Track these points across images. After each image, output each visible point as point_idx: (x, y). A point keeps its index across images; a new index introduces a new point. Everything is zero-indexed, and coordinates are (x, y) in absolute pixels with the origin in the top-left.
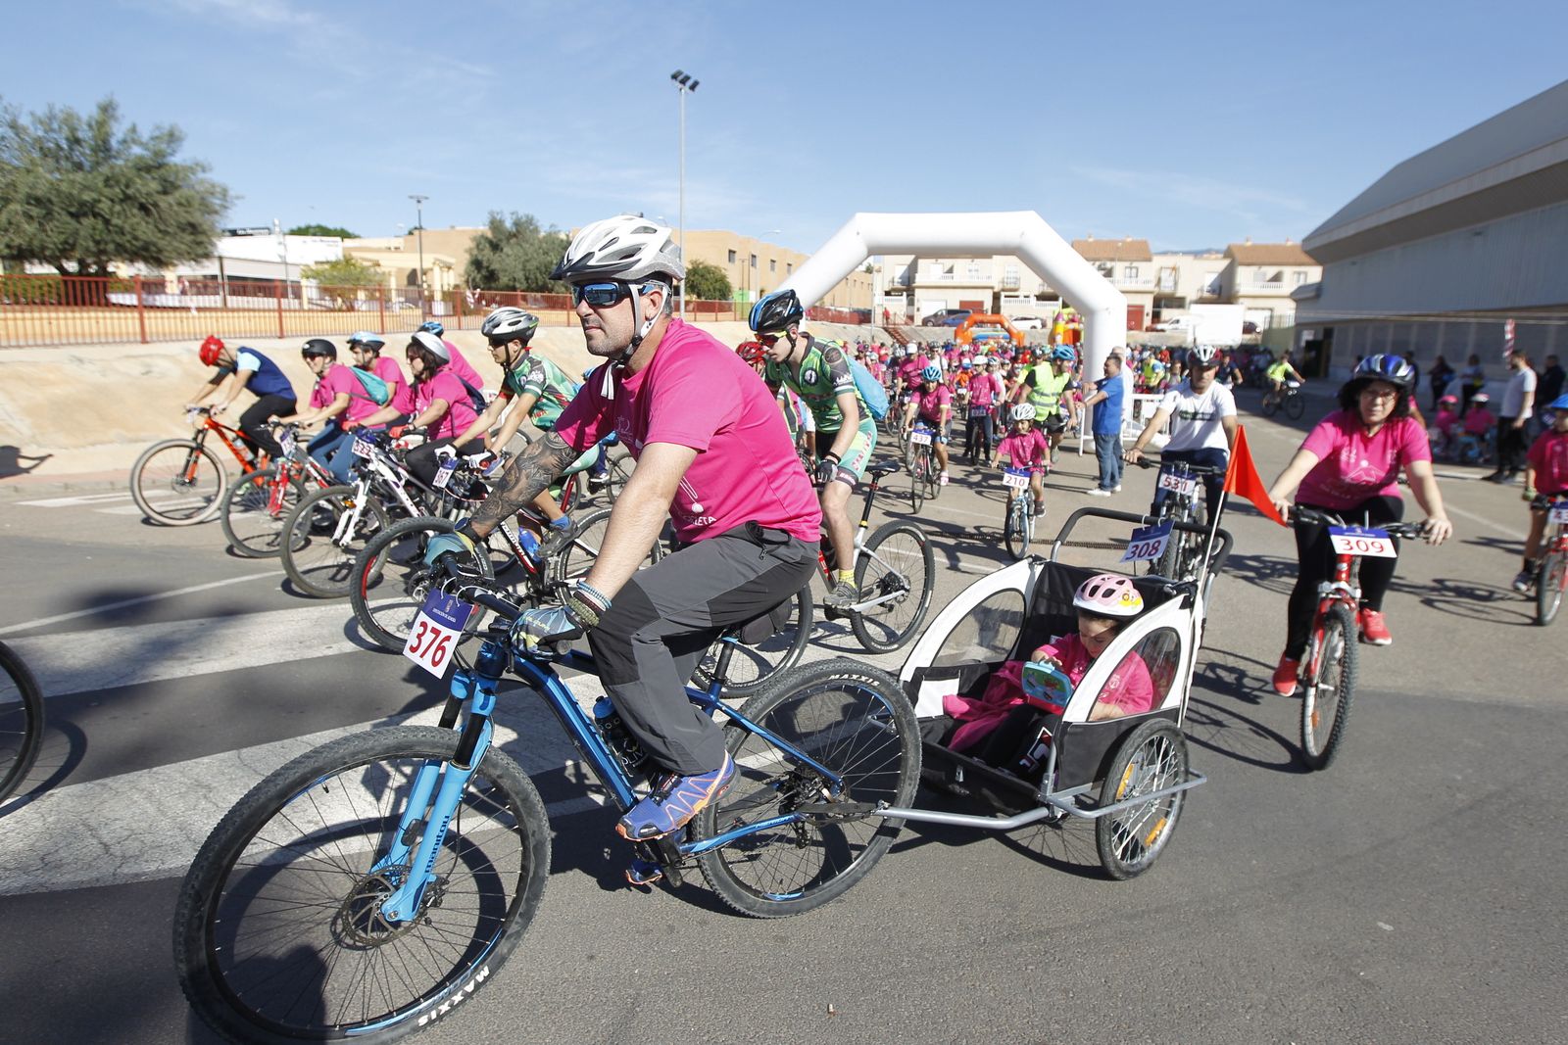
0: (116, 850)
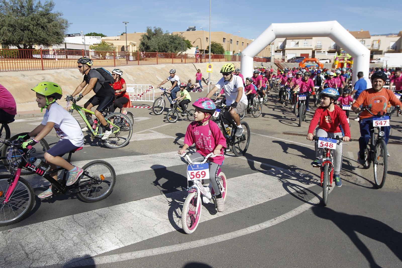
0: (31, 256)
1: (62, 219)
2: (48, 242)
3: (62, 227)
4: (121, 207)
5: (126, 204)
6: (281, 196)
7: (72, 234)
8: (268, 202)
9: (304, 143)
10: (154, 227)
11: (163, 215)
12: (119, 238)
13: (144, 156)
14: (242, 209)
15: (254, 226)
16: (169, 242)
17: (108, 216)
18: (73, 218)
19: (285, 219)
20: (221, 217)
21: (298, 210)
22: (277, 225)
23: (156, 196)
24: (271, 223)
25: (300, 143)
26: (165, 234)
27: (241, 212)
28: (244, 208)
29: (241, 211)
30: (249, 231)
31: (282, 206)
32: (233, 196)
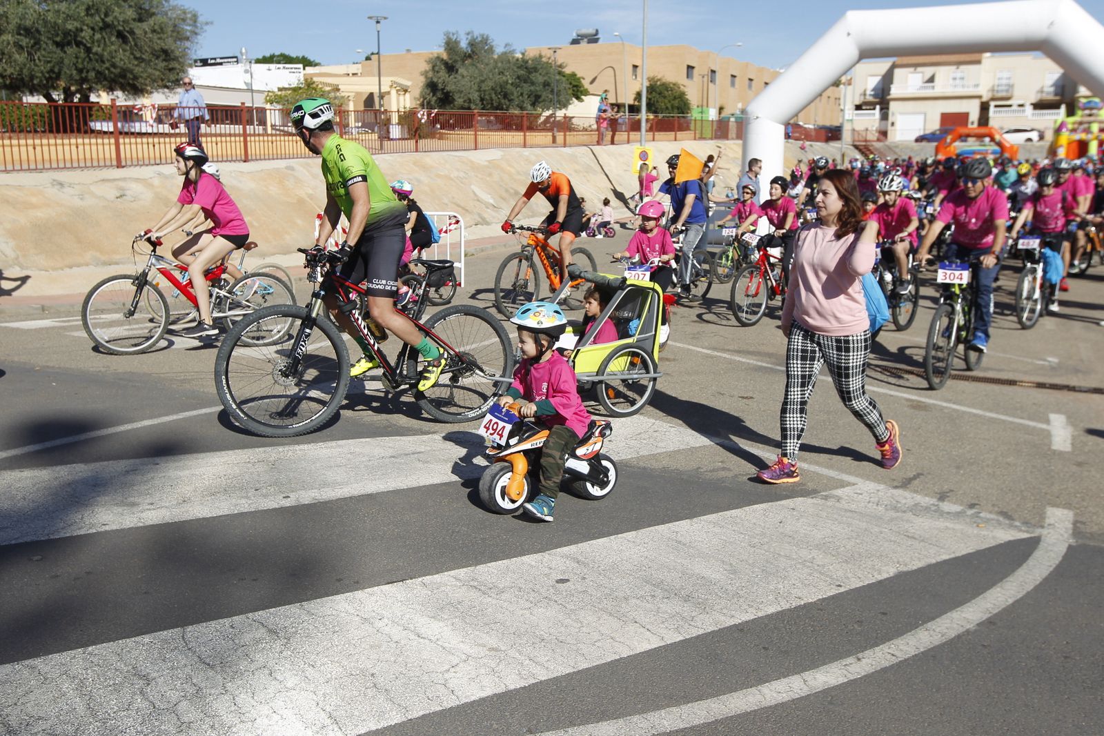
1: (146, 639)
2: (94, 714)
3: (147, 668)
4: (341, 605)
5: (359, 594)
6: (880, 578)
7: (177, 690)
8: (833, 597)
9: (954, 403)
10: (446, 676)
11: (477, 633)
12: (328, 709)
13: (425, 437)
14: (743, 619)
15: (784, 680)
16: (495, 726)
17: (296, 633)
18: (183, 637)
19: (894, 660)
20: (671, 644)
21: (937, 630)
22: (868, 679)
23: (456, 571)
24: (845, 672)
25: (941, 400)
26: (483, 700)
27: (742, 630)
28: (752, 617)
29: (740, 628)
30: (768, 697)
31: (884, 614)
32: (715, 576)
